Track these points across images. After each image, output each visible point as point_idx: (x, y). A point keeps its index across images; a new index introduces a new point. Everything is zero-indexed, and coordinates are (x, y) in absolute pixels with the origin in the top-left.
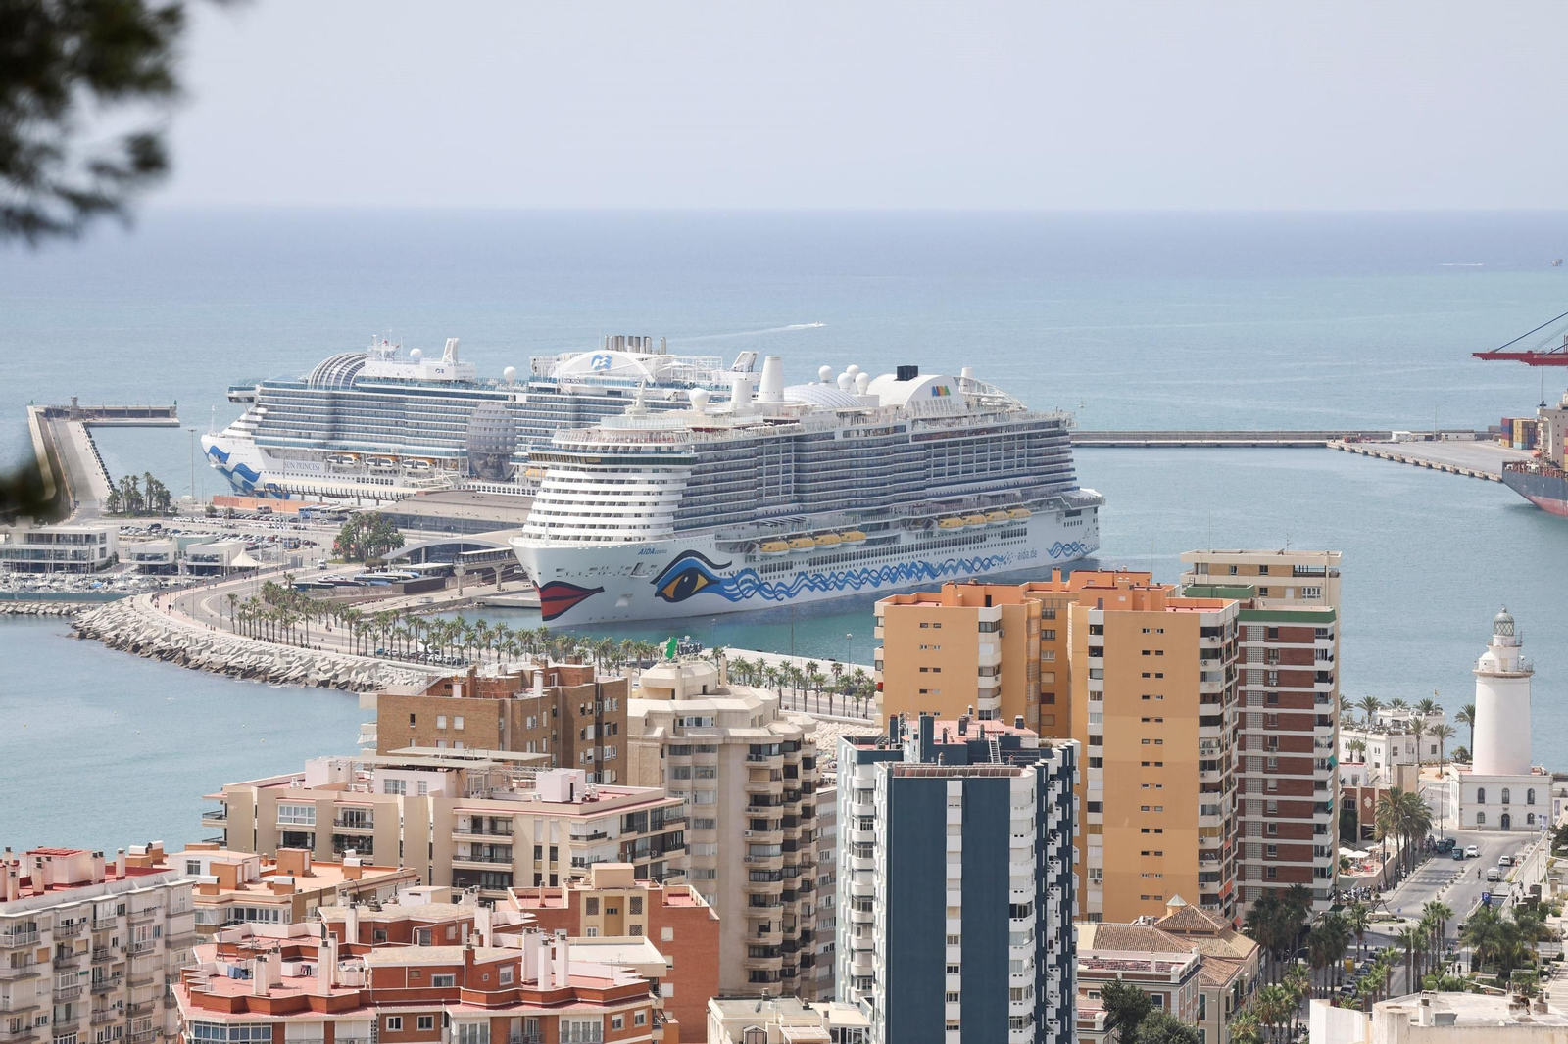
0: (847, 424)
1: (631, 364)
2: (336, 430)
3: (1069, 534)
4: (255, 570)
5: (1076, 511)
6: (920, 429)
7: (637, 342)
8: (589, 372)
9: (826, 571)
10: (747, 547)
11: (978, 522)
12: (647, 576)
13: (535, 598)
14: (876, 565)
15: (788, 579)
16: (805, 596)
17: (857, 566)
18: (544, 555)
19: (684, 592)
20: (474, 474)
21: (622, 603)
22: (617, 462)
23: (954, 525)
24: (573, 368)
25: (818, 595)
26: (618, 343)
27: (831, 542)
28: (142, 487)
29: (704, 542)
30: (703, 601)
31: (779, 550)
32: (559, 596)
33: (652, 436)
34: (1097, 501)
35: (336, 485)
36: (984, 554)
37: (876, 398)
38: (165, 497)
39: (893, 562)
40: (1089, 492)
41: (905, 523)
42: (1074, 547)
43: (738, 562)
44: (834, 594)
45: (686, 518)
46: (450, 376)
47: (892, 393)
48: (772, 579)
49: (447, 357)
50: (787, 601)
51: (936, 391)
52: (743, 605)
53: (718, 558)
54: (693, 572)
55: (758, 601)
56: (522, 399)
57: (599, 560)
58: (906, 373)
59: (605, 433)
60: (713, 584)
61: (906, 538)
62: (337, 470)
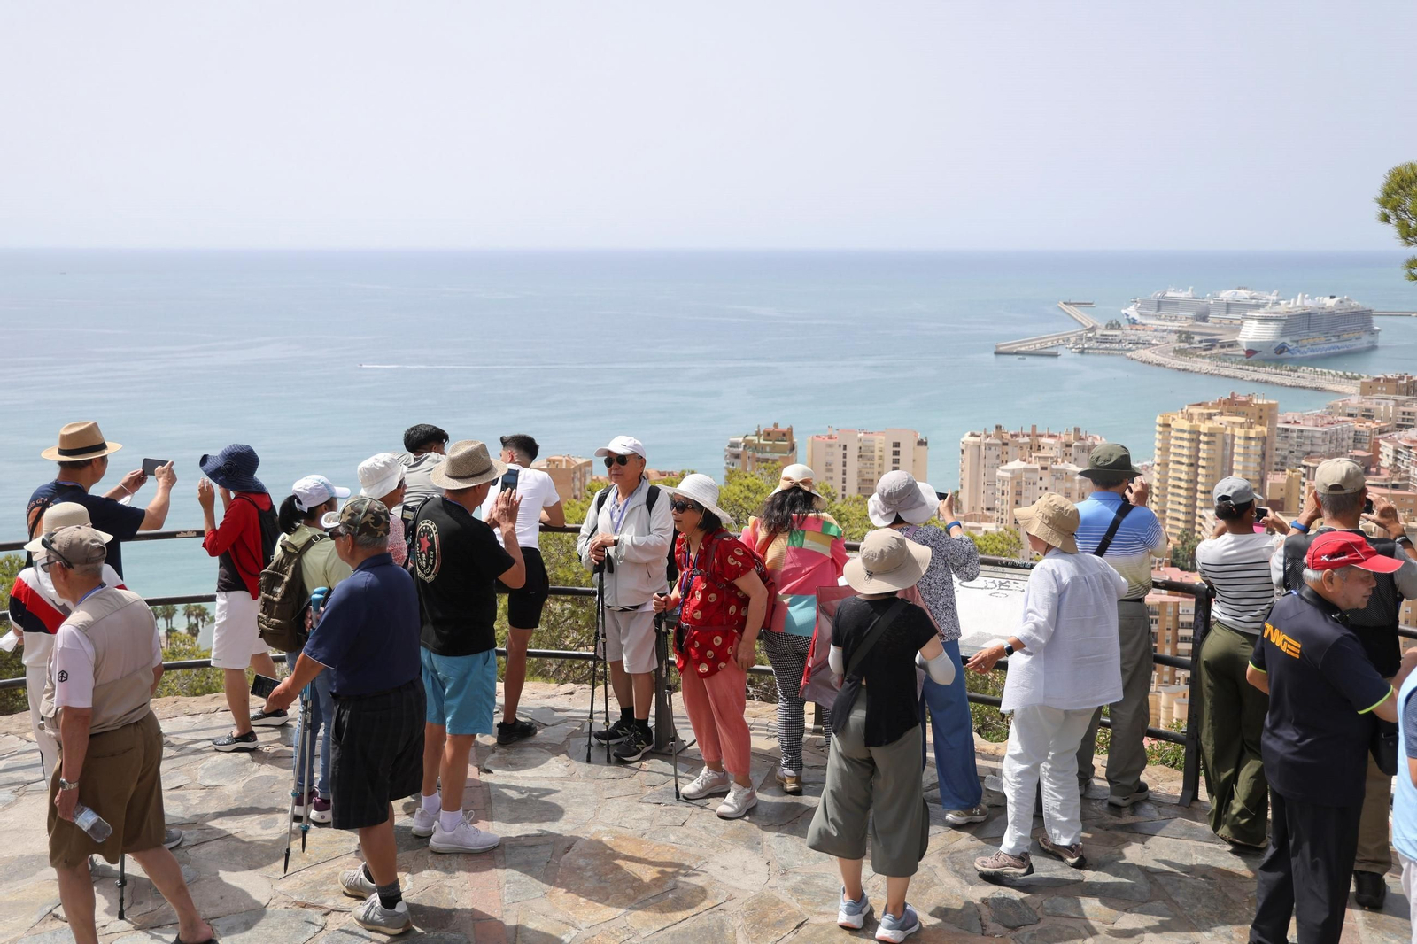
0: (1321, 310)
1: (1244, 294)
2: (1159, 309)
3: (1371, 339)
4: (1157, 345)
5: (1373, 333)
6: (1338, 311)
7: (1245, 288)
8: (1231, 296)
9: (1314, 347)
10: (1297, 341)
11: (1351, 335)
12: (1273, 348)
13: (1244, 353)
14: (1326, 346)
15: (1306, 349)
16: (1310, 354)
17: (1321, 346)
18: (1247, 343)
19: (1281, 352)
20: (1197, 321)
21: (1266, 355)
22: (1265, 320)
23: (1346, 336)
24: (1226, 295)
25: (1312, 354)
26: (1239, 289)
27: (1317, 341)
28: (1114, 323)
29: (1287, 340)
30: (1286, 355)
31: (1305, 342)
32: (1250, 353)
33: (1275, 313)
34: (1379, 331)
35: (1158, 322)
36: (1351, 344)
37: (1325, 304)
38: (1119, 325)
39: (1330, 345)
40: (1377, 328)
41: (1334, 336)
42: (1373, 342)
43: (1295, 345)
44: (1316, 353)
45: (1283, 334)
46: (1191, 296)
47: (1329, 303)
48: (1302, 349)
49: (1189, 291)
50: (1305, 355)
51: (1341, 302)
52: (1295, 356)
53: (1290, 344)
54: (1284, 347)
55: (1298, 355)
56: (1212, 302)
57: (1262, 344)
58: (1332, 297)
59: (1262, 313)
60: (1289, 350)
61: (1333, 339)
62: (1159, 319)
